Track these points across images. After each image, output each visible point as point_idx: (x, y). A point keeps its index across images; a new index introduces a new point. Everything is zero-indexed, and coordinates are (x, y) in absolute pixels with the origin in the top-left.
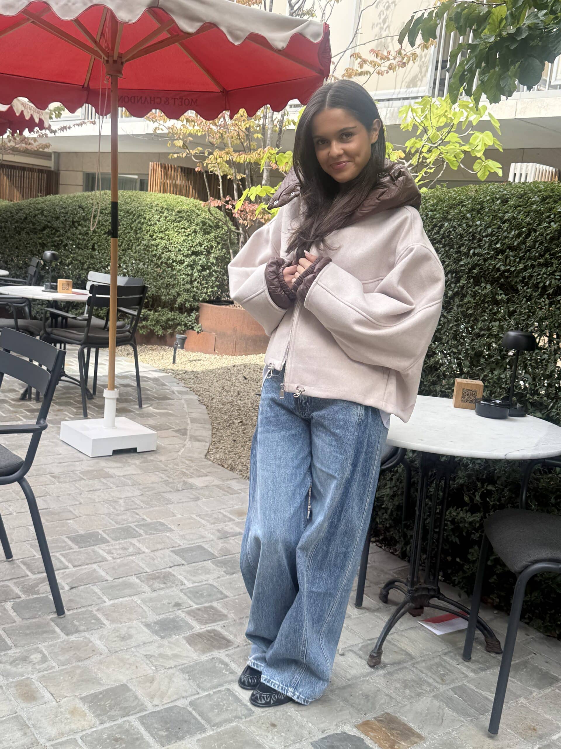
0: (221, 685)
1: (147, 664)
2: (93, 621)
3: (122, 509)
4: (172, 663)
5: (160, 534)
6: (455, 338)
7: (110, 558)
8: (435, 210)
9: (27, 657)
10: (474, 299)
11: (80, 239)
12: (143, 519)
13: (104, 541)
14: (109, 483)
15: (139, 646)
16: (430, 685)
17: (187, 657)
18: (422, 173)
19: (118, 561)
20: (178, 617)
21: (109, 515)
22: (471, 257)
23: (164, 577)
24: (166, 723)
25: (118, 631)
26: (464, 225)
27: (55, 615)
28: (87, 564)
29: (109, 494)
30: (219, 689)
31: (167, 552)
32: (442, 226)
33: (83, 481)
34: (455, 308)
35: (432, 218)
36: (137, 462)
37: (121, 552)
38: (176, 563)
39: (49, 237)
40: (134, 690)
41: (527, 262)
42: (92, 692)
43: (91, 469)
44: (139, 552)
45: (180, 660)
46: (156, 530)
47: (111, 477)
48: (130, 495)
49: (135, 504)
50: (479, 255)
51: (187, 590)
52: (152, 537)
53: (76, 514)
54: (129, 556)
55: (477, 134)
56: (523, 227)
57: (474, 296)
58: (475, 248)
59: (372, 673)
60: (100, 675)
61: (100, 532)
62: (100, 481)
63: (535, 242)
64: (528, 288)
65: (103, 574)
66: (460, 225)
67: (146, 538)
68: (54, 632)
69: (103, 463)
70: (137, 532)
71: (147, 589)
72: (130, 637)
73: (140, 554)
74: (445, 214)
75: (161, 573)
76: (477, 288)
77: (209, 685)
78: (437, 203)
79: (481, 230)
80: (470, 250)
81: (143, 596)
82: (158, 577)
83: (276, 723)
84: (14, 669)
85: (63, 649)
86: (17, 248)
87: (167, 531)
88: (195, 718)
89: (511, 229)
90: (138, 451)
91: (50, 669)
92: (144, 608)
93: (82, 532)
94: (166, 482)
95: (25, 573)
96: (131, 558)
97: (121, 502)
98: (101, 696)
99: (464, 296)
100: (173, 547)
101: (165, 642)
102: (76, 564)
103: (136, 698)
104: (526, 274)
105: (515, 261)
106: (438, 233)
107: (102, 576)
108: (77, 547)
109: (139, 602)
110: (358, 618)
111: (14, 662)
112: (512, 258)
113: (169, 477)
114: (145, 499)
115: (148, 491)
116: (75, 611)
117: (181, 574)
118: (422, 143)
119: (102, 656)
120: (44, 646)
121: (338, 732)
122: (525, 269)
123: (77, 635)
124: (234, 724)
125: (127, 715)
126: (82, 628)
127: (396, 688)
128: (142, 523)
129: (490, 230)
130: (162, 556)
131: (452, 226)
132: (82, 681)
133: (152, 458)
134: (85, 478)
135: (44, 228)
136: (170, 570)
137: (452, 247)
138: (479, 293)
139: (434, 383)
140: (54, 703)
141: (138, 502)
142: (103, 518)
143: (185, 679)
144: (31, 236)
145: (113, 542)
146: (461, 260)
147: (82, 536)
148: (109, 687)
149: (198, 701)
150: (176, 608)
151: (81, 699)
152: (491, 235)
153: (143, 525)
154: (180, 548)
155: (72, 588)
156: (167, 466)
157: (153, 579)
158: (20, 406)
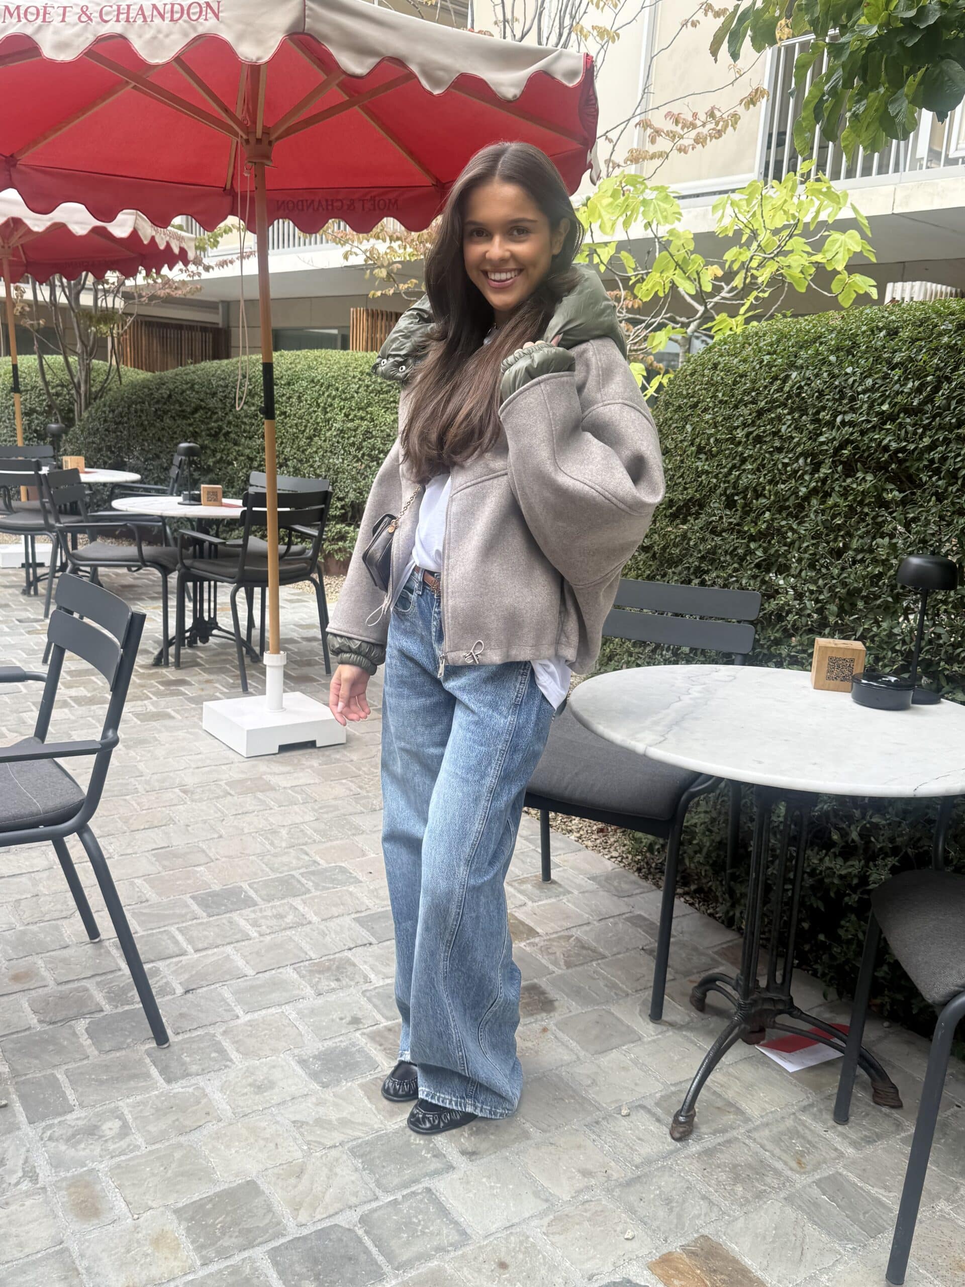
0: (416, 1181)
1: (295, 1139)
2: (214, 1055)
3: (284, 845)
4: (337, 1137)
5: (339, 888)
6: (812, 566)
7: (256, 934)
8: (775, 352)
9: (96, 1127)
10: (846, 499)
11: (245, 423)
12: (315, 862)
13: (249, 903)
14: (268, 800)
15: (284, 1102)
16: (777, 1173)
17: (364, 1124)
18: (751, 298)
19: (268, 938)
20: (354, 1045)
21: (261, 855)
22: (839, 428)
23: (338, 968)
24: (316, 1262)
25: (252, 1074)
26: (825, 375)
27: (154, 1045)
28: (217, 947)
29: (266, 820)
30: (413, 1189)
31: (347, 920)
32: (788, 377)
33: (229, 797)
34: (812, 516)
35: (770, 365)
36: (315, 763)
37: (274, 922)
38: (360, 942)
39: (202, 422)
40: (267, 1192)
41: (936, 434)
42: (196, 1197)
43: (243, 776)
44: (302, 922)
45: (350, 1132)
46: (333, 881)
47: (273, 789)
48: (298, 819)
49: (305, 835)
50: (851, 424)
51: (373, 993)
52: (325, 894)
53: (211, 855)
54: (285, 929)
55: (836, 235)
56: (927, 376)
57: (845, 493)
58: (845, 413)
59: (677, 1150)
60: (214, 1161)
61: (245, 886)
62: (255, 797)
63: (949, 399)
64: (940, 479)
65: (241, 963)
66: (817, 376)
67: (316, 897)
68: (147, 1076)
69: (262, 767)
70: (303, 885)
71: (309, 991)
72: (271, 1085)
73: (303, 925)
74: (793, 359)
75: (334, 960)
76: (849, 480)
77: (396, 1181)
78: (778, 341)
79: (855, 381)
80: (836, 417)
81: (301, 1005)
82: (329, 969)
83: (508, 1260)
84: (72, 1152)
85: (158, 1110)
86: (159, 440)
87: (351, 883)
88: (367, 1251)
89: (907, 379)
90: (318, 745)
91: (132, 1151)
92: (301, 1028)
93: (217, 888)
94: (357, 797)
95: (117, 964)
96: (288, 933)
97: (284, 832)
98: (209, 1206)
99: (827, 495)
100: (357, 912)
101: (328, 1095)
102: (200, 946)
103: (269, 1209)
104: (935, 455)
105: (915, 433)
106: (780, 390)
107: (238, 968)
108: (205, 914)
109: (293, 1016)
110: (654, 1041)
111: (72, 1139)
112: (910, 428)
113: (361, 787)
114: (322, 826)
115: (327, 813)
116: (187, 1036)
117: (365, 962)
118: (749, 254)
119: (221, 1124)
120: (128, 1105)
121: (617, 1278)
122: (932, 447)
123: (184, 1082)
124: (434, 1263)
125: (250, 1245)
126: (194, 1068)
127: (719, 1183)
128: (313, 868)
129: (869, 382)
130: (338, 929)
131: (804, 378)
132: (182, 1174)
133: (338, 756)
134: (232, 792)
135: (196, 410)
136: (348, 954)
137: (804, 412)
138: (853, 489)
139: (777, 642)
140: (129, 1221)
141: (309, 832)
142: (252, 862)
143: (356, 1170)
144: (179, 422)
145: (262, 904)
146: (821, 434)
147: (214, 894)
148: (226, 1186)
149: (375, 1215)
150: (352, 1028)
151: (176, 1211)
152: (872, 389)
153: (313, 873)
154: (368, 912)
155: (187, 992)
156: (359, 769)
157: (320, 972)
158: (150, 676)
